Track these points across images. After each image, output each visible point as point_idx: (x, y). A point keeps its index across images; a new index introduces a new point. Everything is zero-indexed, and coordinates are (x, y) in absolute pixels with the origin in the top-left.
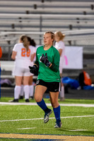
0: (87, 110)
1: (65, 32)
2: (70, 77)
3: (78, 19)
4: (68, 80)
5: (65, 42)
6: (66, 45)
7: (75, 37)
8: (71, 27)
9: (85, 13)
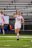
0: (11, 38)
3: (7, 6)
9: (10, 4)
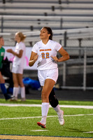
1: (27, 33)
2: (32, 78)
4: (29, 81)
5: (26, 43)
6: (27, 46)
7: (36, 38)
8: (32, 28)
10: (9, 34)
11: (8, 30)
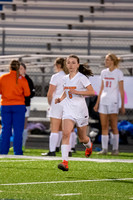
10: (99, 57)
11: (98, 52)
